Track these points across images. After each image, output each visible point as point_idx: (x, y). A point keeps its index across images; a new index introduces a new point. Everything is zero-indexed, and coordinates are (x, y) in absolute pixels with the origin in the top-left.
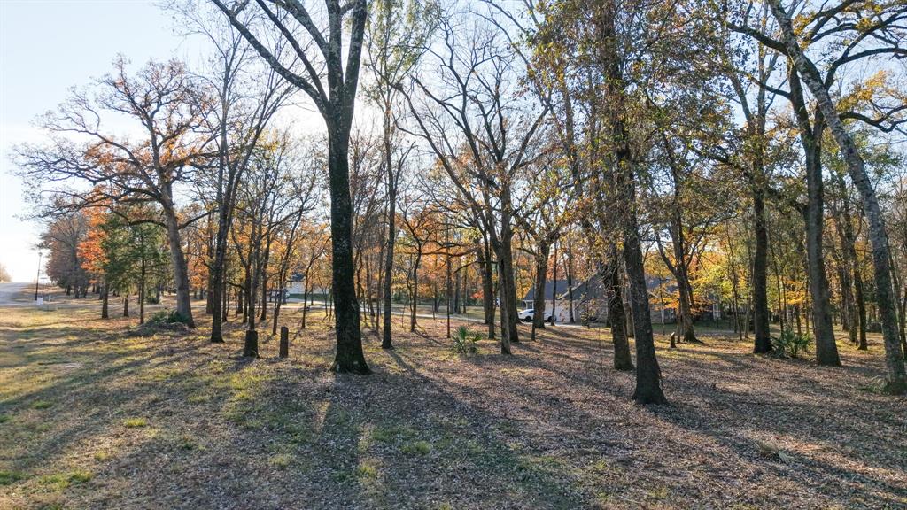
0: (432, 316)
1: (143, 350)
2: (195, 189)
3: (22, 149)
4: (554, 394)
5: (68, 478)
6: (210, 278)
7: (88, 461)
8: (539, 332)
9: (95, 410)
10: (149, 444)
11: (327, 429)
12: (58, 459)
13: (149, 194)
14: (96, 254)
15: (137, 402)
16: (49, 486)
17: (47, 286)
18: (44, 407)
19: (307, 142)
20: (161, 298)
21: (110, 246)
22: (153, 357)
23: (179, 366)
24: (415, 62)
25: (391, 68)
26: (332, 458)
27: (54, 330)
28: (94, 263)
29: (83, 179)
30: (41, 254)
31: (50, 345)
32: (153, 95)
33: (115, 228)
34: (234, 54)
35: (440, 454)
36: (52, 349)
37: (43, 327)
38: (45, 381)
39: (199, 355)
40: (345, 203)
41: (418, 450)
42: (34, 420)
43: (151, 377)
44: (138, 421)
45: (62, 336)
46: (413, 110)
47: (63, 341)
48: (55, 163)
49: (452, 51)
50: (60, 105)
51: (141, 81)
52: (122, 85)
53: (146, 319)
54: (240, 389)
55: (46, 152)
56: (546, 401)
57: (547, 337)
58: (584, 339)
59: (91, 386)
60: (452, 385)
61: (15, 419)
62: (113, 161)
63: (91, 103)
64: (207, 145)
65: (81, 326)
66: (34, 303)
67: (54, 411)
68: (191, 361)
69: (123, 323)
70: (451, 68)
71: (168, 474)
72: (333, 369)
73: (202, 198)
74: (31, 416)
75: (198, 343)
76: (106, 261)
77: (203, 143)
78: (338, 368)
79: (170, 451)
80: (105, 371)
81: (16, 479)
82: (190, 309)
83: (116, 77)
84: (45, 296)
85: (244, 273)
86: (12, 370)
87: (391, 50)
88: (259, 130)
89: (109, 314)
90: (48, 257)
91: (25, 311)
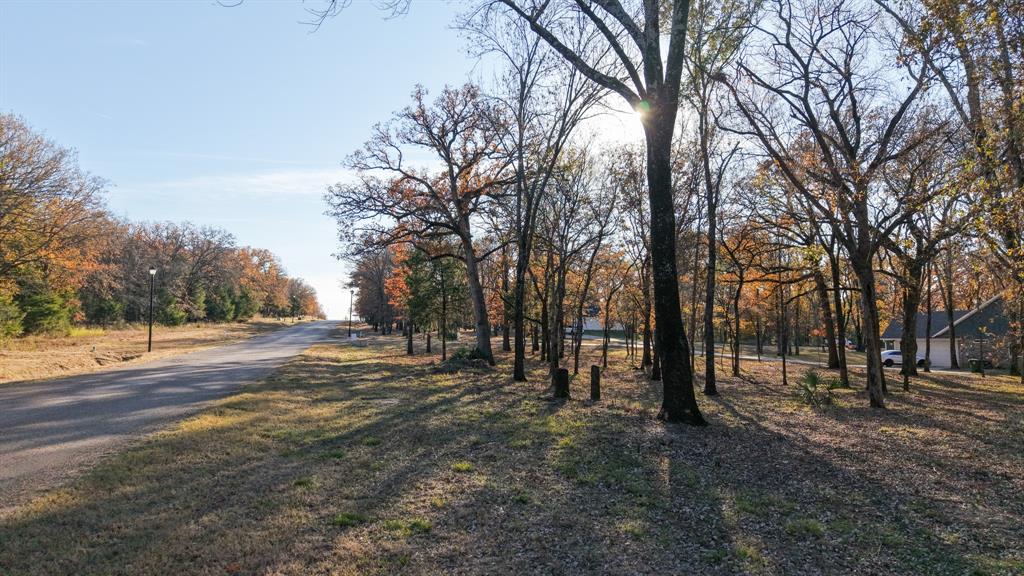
0: (757, 358)
1: (451, 388)
2: (489, 221)
3: (336, 190)
4: (977, 465)
5: (409, 525)
6: (506, 314)
7: (425, 507)
8: (913, 381)
9: (421, 450)
10: (481, 493)
11: (675, 492)
12: (396, 502)
13: (449, 227)
14: (401, 290)
15: (459, 443)
16: (392, 533)
17: (357, 323)
18: (374, 444)
19: (606, 158)
20: (459, 334)
21: (414, 283)
22: (462, 395)
23: (490, 406)
24: (737, 48)
25: (706, 60)
26: (695, 531)
27: (368, 365)
28: (399, 300)
29: (387, 216)
30: (352, 292)
31: (368, 380)
32: (449, 125)
33: (418, 263)
34: (529, 68)
35: (840, 540)
36: (370, 384)
37: (358, 363)
38: (369, 416)
39: (506, 394)
40: (667, 220)
41: (808, 531)
42: (366, 458)
43: (465, 416)
44: (465, 465)
45: (376, 372)
46: (739, 104)
47: (377, 376)
48: (364, 201)
49: (789, 25)
50: (366, 144)
51: (438, 111)
52: (422, 118)
53: (448, 355)
54: (562, 435)
55: (356, 191)
56: (967, 474)
57: (924, 387)
58: (979, 390)
59: (412, 423)
60: (818, 445)
61: (349, 455)
62: (414, 196)
63: (394, 139)
64: (503, 171)
65: (390, 361)
66: (348, 339)
67: (383, 448)
68: (501, 401)
69: (427, 359)
70: (788, 46)
71: (510, 532)
72: (660, 417)
73: (497, 229)
74: (363, 452)
75: (501, 381)
76: (410, 297)
77: (498, 170)
78: (666, 415)
79: (504, 503)
80: (421, 409)
81: (362, 522)
82: (490, 345)
83: (415, 110)
84: (357, 332)
85: (540, 307)
86: (340, 404)
87: (705, 38)
88: (558, 149)
89: (414, 350)
90: (357, 295)
91: (342, 347)
